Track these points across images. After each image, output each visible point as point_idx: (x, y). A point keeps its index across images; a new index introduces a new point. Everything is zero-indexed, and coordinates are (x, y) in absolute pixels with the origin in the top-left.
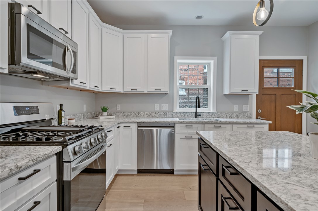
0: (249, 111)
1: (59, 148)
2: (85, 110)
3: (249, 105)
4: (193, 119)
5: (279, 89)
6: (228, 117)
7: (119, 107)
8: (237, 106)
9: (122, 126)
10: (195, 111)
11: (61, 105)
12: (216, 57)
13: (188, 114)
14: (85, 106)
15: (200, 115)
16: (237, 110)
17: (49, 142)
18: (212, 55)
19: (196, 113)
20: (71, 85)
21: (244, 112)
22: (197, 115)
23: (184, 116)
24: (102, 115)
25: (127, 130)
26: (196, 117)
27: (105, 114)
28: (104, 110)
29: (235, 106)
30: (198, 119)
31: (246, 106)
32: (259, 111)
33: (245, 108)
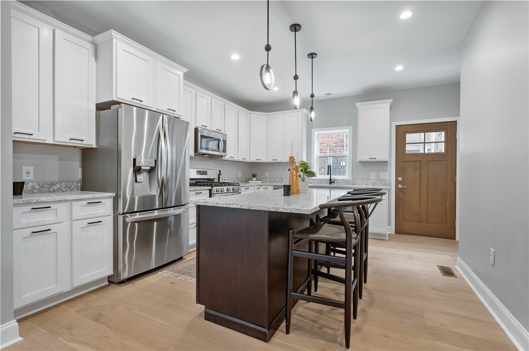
0: (387, 178)
1: (210, 188)
2: (240, 176)
3: (387, 173)
4: (328, 185)
5: (424, 154)
6: (364, 184)
7: (267, 174)
8: (374, 173)
9: (262, 187)
10: (329, 178)
11: (220, 171)
12: (352, 127)
13: (324, 181)
14: (240, 173)
15: (334, 182)
16: (375, 178)
18: (347, 125)
19: (330, 180)
20: (224, 159)
21: (381, 180)
22: (331, 182)
23: (321, 183)
24: (252, 180)
25: (266, 191)
26: (330, 183)
27: (255, 179)
28: (254, 176)
29: (372, 174)
30: (333, 185)
31: (384, 173)
32: (400, 179)
33: (383, 176)
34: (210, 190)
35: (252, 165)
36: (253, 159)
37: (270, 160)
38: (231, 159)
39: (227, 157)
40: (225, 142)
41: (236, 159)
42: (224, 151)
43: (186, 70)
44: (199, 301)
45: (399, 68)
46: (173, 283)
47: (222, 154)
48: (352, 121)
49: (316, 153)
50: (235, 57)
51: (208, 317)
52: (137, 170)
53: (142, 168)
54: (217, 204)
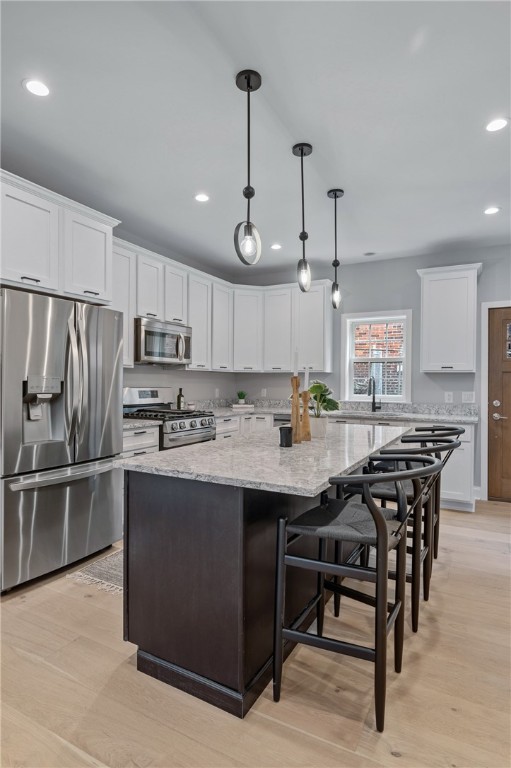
0: (473, 402)
1: (161, 422)
2: (217, 396)
3: (474, 392)
4: (369, 413)
6: (433, 412)
7: (264, 393)
8: (451, 393)
9: (254, 417)
10: (371, 401)
11: (181, 390)
12: (410, 310)
13: (362, 405)
14: (217, 390)
15: (380, 408)
16: (451, 401)
17: (156, 418)
18: (404, 307)
19: (374, 403)
20: (186, 369)
21: (463, 405)
22: (375, 407)
23: (357, 409)
24: (237, 403)
25: (260, 424)
26: (373, 410)
27: (242, 401)
28: (241, 396)
29: (446, 394)
30: (378, 414)
31: (469, 393)
32: (497, 403)
33: (467, 397)
34: (161, 427)
35: (237, 377)
36: (239, 368)
37: (268, 368)
38: (201, 369)
39: (193, 366)
40: (188, 340)
41: (208, 368)
42: (187, 355)
43: (117, 222)
44: (129, 636)
45: (492, 211)
46: (90, 596)
47: (184, 361)
48: (412, 302)
49: (350, 355)
50: (202, 198)
51: (143, 666)
52: (30, 400)
53: (39, 396)
54: (157, 470)
